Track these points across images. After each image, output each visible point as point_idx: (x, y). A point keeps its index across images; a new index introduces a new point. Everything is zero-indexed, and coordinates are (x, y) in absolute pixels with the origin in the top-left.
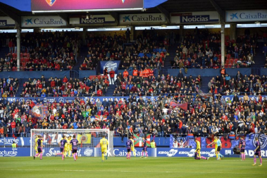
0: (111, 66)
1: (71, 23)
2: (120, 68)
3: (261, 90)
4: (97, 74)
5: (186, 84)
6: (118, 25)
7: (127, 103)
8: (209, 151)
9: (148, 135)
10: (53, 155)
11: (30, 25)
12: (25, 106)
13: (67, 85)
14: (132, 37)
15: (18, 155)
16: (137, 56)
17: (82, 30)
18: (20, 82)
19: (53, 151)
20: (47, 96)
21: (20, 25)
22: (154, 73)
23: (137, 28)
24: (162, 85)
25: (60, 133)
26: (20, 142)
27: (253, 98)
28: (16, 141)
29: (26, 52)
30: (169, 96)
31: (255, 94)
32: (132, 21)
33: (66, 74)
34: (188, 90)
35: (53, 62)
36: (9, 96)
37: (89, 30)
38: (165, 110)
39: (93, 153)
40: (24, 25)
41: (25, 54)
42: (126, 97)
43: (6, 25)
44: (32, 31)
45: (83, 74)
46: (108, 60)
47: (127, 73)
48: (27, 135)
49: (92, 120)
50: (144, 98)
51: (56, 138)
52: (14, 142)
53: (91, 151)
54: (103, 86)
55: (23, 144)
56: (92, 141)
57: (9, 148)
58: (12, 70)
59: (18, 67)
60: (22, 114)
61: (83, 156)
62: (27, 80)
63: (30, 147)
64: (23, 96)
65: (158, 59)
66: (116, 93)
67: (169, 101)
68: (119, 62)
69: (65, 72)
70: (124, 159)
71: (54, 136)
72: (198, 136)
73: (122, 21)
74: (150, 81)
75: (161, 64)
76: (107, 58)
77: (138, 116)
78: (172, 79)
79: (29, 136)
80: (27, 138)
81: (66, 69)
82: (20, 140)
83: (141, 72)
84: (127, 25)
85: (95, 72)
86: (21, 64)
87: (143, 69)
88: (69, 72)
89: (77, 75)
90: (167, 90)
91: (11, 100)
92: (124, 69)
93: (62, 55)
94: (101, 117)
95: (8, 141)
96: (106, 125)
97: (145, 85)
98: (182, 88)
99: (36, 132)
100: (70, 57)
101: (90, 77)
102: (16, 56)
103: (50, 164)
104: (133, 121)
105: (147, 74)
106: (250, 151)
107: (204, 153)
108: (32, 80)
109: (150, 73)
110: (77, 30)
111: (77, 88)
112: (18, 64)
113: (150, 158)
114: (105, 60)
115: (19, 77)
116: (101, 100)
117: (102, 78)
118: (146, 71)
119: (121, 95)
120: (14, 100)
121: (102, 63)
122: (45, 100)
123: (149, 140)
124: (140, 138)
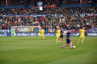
0: (40, 3)
2: (43, 4)
3: (95, 12)
4: (35, 7)
5: (68, 10)
7: (46, 17)
8: (76, 34)
9: (54, 28)
10: (19, 36)
13: (25, 11)
15: (7, 36)
18: (7, 10)
19: (19, 34)
20: (17, 15)
22: (56, 6)
24: (59, 10)
25: (22, 28)
26: (7, 31)
27: (92, 15)
28: (6, 31)
30: (61, 14)
31: (93, 13)
34: (68, 12)
35: (19, 2)
38: (60, 19)
39: (34, 35)
42: (46, 15)
45: (30, 6)
46: (39, 1)
47: (46, 6)
48: (10, 29)
49: (34, 23)
50: (52, 15)
51: (21, 30)
52: (5, 31)
53: (33, 34)
54: (38, 11)
55: (9, 32)
56: (34, 30)
57: (3, 33)
58: (4, 5)
59: (7, 4)
60: (8, 21)
61: (30, 36)
62: (10, 9)
63: (11, 33)
64: (8, 15)
65: (57, 1)
66: (42, 13)
67: (62, 16)
68: (43, 2)
69: (23, 6)
71: (20, 29)
72: (72, 28)
74: (55, 9)
77: (50, 21)
78: (63, 8)
79: (11, 29)
80: (10, 30)
81: (24, 5)
82: (7, 30)
83: (51, 6)
85: (34, 6)
86: (7, 3)
87: (52, 4)
88: (25, 6)
89: (28, 7)
90: (61, 12)
91: (4, 16)
92: (45, 4)
94: (37, 22)
95: (3, 31)
97: (53, 10)
98: (66, 11)
99: (13, 27)
103: (18, 39)
105: (54, 7)
106: (91, 34)
107: (74, 34)
108: (12, 9)
111: (28, 11)
112: (6, 3)
113: (55, 37)
114: (38, 1)
115: (7, 8)
116: (37, 16)
117: (37, 8)
118: (53, 6)
119: (44, 14)
120: (5, 16)
121: (37, 2)
122: (17, 16)
123: (54, 30)
124: (51, 29)
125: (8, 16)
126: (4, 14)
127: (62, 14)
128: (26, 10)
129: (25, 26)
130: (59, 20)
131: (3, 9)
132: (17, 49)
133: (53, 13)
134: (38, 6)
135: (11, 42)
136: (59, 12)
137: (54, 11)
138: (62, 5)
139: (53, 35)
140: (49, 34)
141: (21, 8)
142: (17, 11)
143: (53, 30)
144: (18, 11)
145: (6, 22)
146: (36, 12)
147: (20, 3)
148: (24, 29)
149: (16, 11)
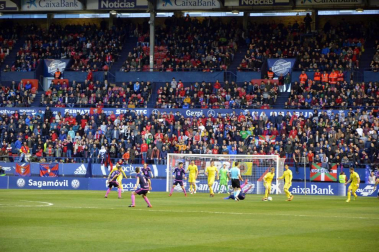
0: (282, 67)
1: (226, 4)
2: (295, 69)
4: (262, 78)
6: (294, 8)
9: (334, 165)
10: (198, 191)
11: (168, 6)
12: (161, 120)
13: (221, 94)
14: (313, 26)
16: (319, 52)
17: (241, 14)
18: (154, 87)
19: (198, 184)
20: (189, 108)
21: (155, 7)
22: (343, 77)
23: (320, 13)
24: (356, 94)
25: (208, 160)
29: (162, 44)
30: (365, 110)
32: (313, 3)
33: (218, 78)
35: (200, 59)
36: (137, 107)
37: (252, 15)
38: (360, 131)
39: (255, 189)
40: (160, 6)
41: (161, 48)
42: (303, 111)
43: (136, 6)
44: (171, 14)
45: (242, 77)
46: (278, 57)
47: (305, 77)
48: (162, 163)
50: (329, 111)
51: (204, 166)
53: (252, 185)
54: (271, 94)
55: (156, 174)
56: (254, 171)
58: (142, 69)
59: (151, 66)
60: (156, 132)
62: (163, 85)
63: (165, 178)
64: (159, 107)
65: (351, 57)
66: (289, 104)
67: (365, 117)
68: (294, 60)
69: (216, 73)
70: (299, 198)
73: (299, 3)
74: (339, 88)
75: (354, 64)
76: (277, 55)
77: (320, 137)
79: (164, 163)
80: (162, 165)
81: (218, 70)
82: (152, 168)
83: (325, 77)
84: (306, 8)
85: (259, 75)
86: (155, 62)
87: (329, 71)
88: (222, 73)
89: (235, 79)
90: (362, 102)
91: (139, 112)
93: (214, 50)
94: (268, 138)
96: (275, 149)
97: (332, 92)
99: (175, 158)
100: (224, 53)
101: (253, 81)
102: (148, 50)
103: (195, 202)
104: (312, 145)
105: (336, 80)
109: (338, 77)
110: (235, 14)
111: (233, 94)
112: (151, 61)
113: (336, 198)
114: (275, 57)
115: (152, 80)
116: (268, 115)
117: (269, 82)
118: (334, 75)
119: (296, 108)
120: (145, 112)
121: (269, 61)
122: (189, 113)
123: (335, 171)
124: (322, 169)
125: (155, 111)
126: (140, 106)
127: (370, 109)
128: (227, 92)
129: (220, 151)
130: (354, 132)
131: (137, 84)
132: (190, 244)
133: (332, 104)
134: (270, 75)
135: (167, 214)
136: (357, 101)
137: (336, 97)
138: (366, 73)
139: (330, 192)
140: (314, 187)
141: (207, 83)
142: (191, 94)
143: (329, 171)
144: (195, 95)
145: (147, 135)
146: (265, 100)
147: (202, 64)
148: (216, 163)
149: (186, 95)
